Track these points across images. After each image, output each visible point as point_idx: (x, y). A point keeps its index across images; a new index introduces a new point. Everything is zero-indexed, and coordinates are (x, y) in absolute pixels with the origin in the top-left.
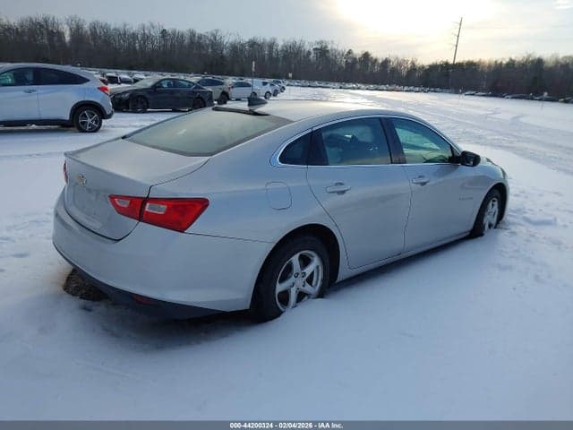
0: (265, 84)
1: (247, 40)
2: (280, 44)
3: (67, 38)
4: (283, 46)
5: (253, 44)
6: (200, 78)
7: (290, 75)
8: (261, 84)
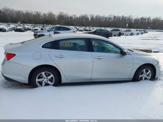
0: (137, 31)
1: (141, 18)
2: (152, 18)
3: (90, 20)
4: (153, 19)
5: (142, 19)
6: (113, 29)
7: (149, 28)
8: (136, 30)
